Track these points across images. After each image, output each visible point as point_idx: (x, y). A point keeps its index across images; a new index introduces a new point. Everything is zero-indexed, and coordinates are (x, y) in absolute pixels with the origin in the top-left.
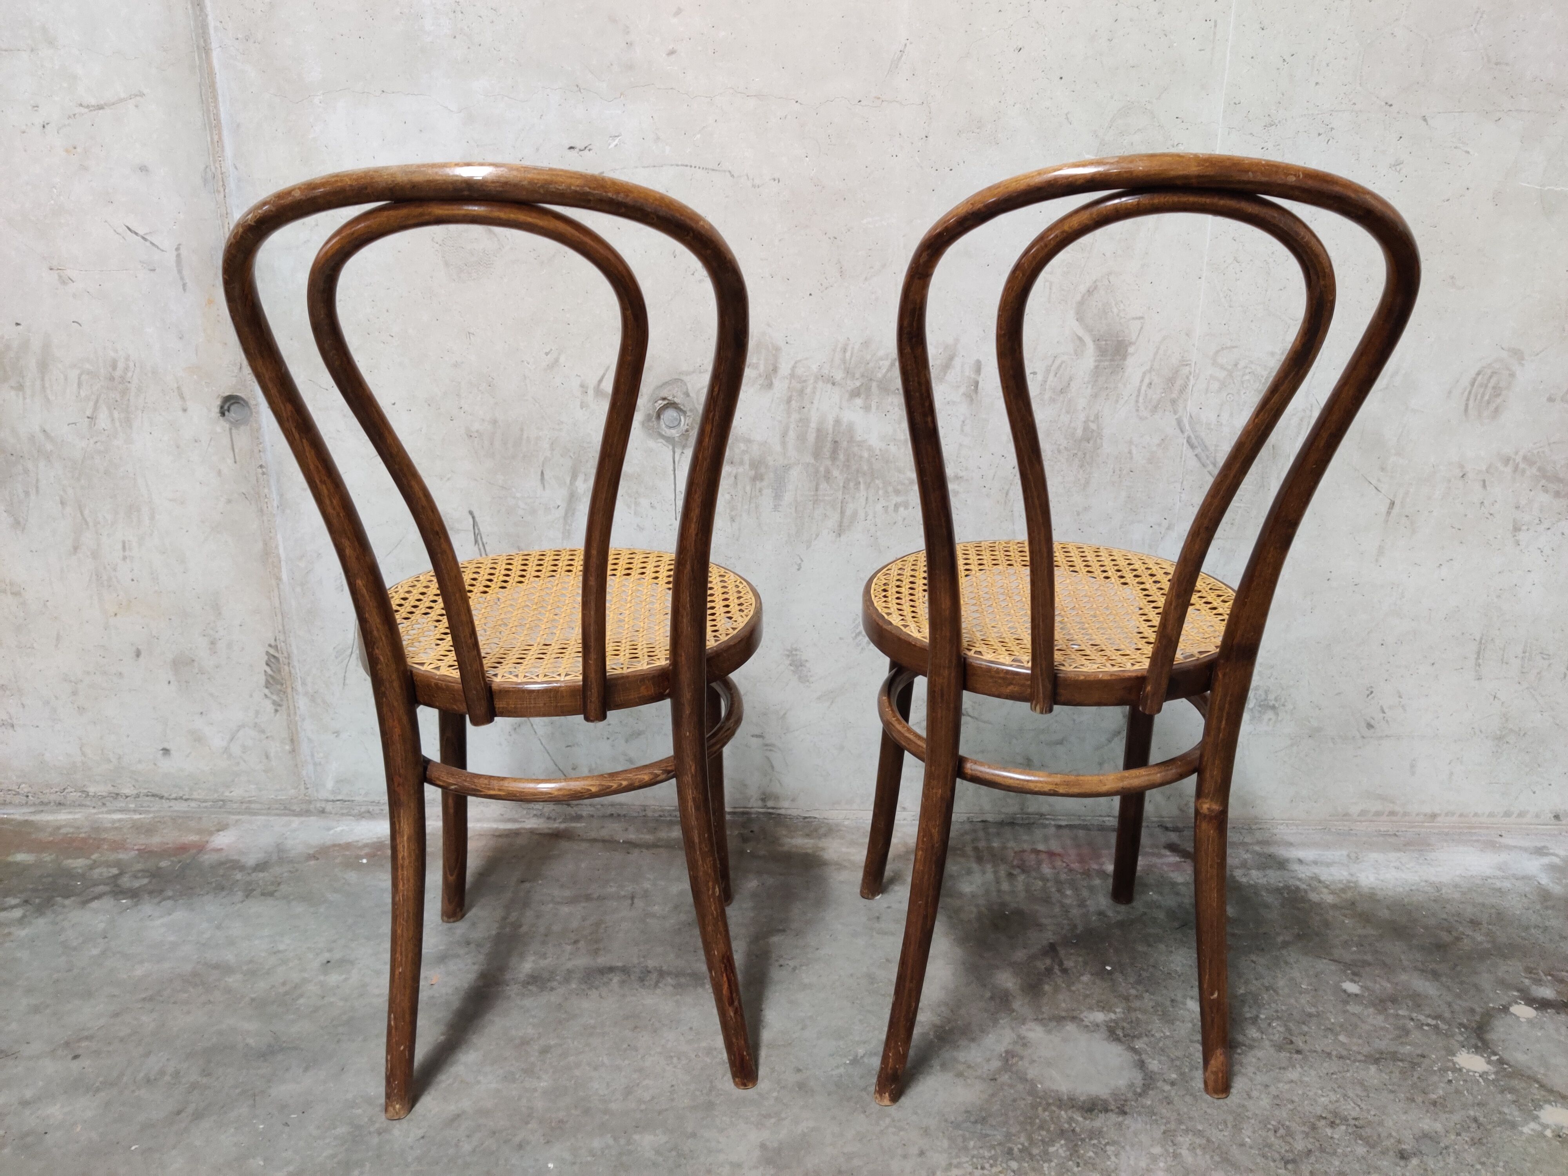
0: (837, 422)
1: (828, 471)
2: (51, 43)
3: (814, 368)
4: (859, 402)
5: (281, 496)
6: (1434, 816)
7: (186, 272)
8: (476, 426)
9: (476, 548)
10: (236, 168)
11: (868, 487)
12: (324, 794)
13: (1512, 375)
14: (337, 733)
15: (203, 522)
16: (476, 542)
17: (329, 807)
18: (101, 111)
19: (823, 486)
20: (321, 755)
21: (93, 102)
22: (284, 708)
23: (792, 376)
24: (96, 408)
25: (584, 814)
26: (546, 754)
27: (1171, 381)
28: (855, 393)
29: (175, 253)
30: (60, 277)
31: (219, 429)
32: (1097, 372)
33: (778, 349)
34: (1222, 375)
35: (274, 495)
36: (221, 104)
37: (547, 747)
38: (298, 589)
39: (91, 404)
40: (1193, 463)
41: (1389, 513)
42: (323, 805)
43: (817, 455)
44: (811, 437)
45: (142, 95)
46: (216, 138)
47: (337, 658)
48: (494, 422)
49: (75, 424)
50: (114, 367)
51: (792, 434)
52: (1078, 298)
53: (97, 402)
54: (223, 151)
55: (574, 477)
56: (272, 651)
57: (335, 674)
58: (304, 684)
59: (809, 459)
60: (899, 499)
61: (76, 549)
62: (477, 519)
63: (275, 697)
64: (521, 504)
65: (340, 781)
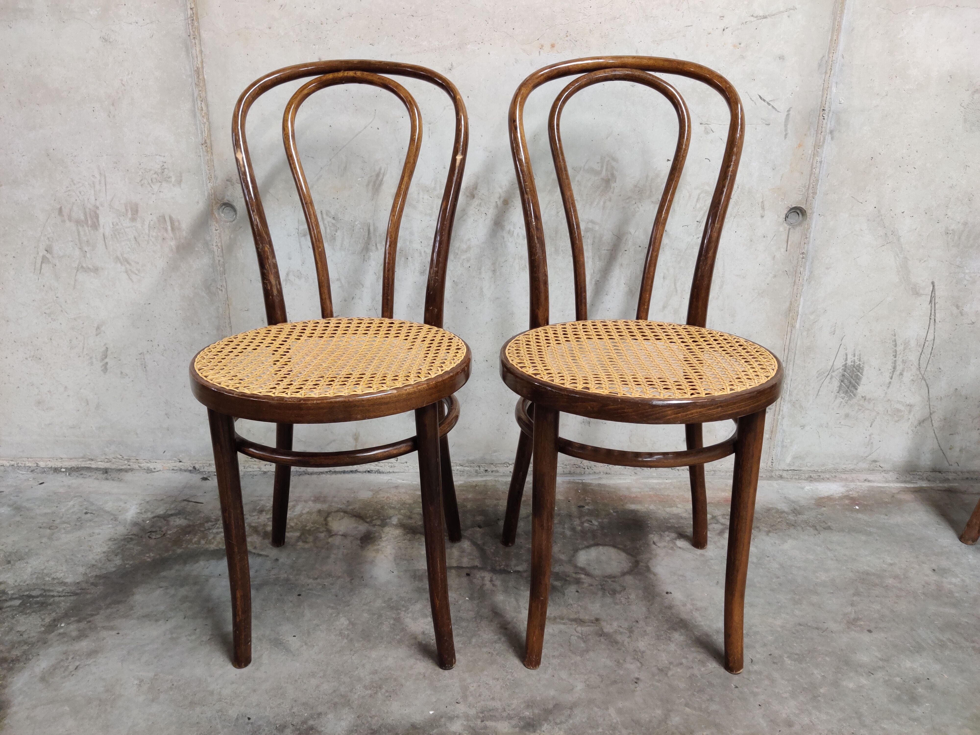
5: (811, 272)
7: (789, 126)
8: (953, 227)
9: (929, 306)
10: (843, 57)
12: (783, 466)
14: (803, 427)
15: (754, 290)
16: (931, 301)
17: (785, 474)
18: (764, 20)
20: (789, 441)
21: (761, 13)
25: (950, 477)
26: (935, 440)
29: (786, 113)
30: (706, 129)
31: (781, 229)
36: (845, 15)
37: (937, 435)
38: (805, 334)
42: (781, 473)
45: (794, 9)
47: (817, 377)
48: (965, 224)
49: (687, 226)
54: (837, 46)
57: (813, 388)
58: (790, 395)
61: (664, 307)
62: (936, 287)
64: (967, 277)
65: (796, 458)
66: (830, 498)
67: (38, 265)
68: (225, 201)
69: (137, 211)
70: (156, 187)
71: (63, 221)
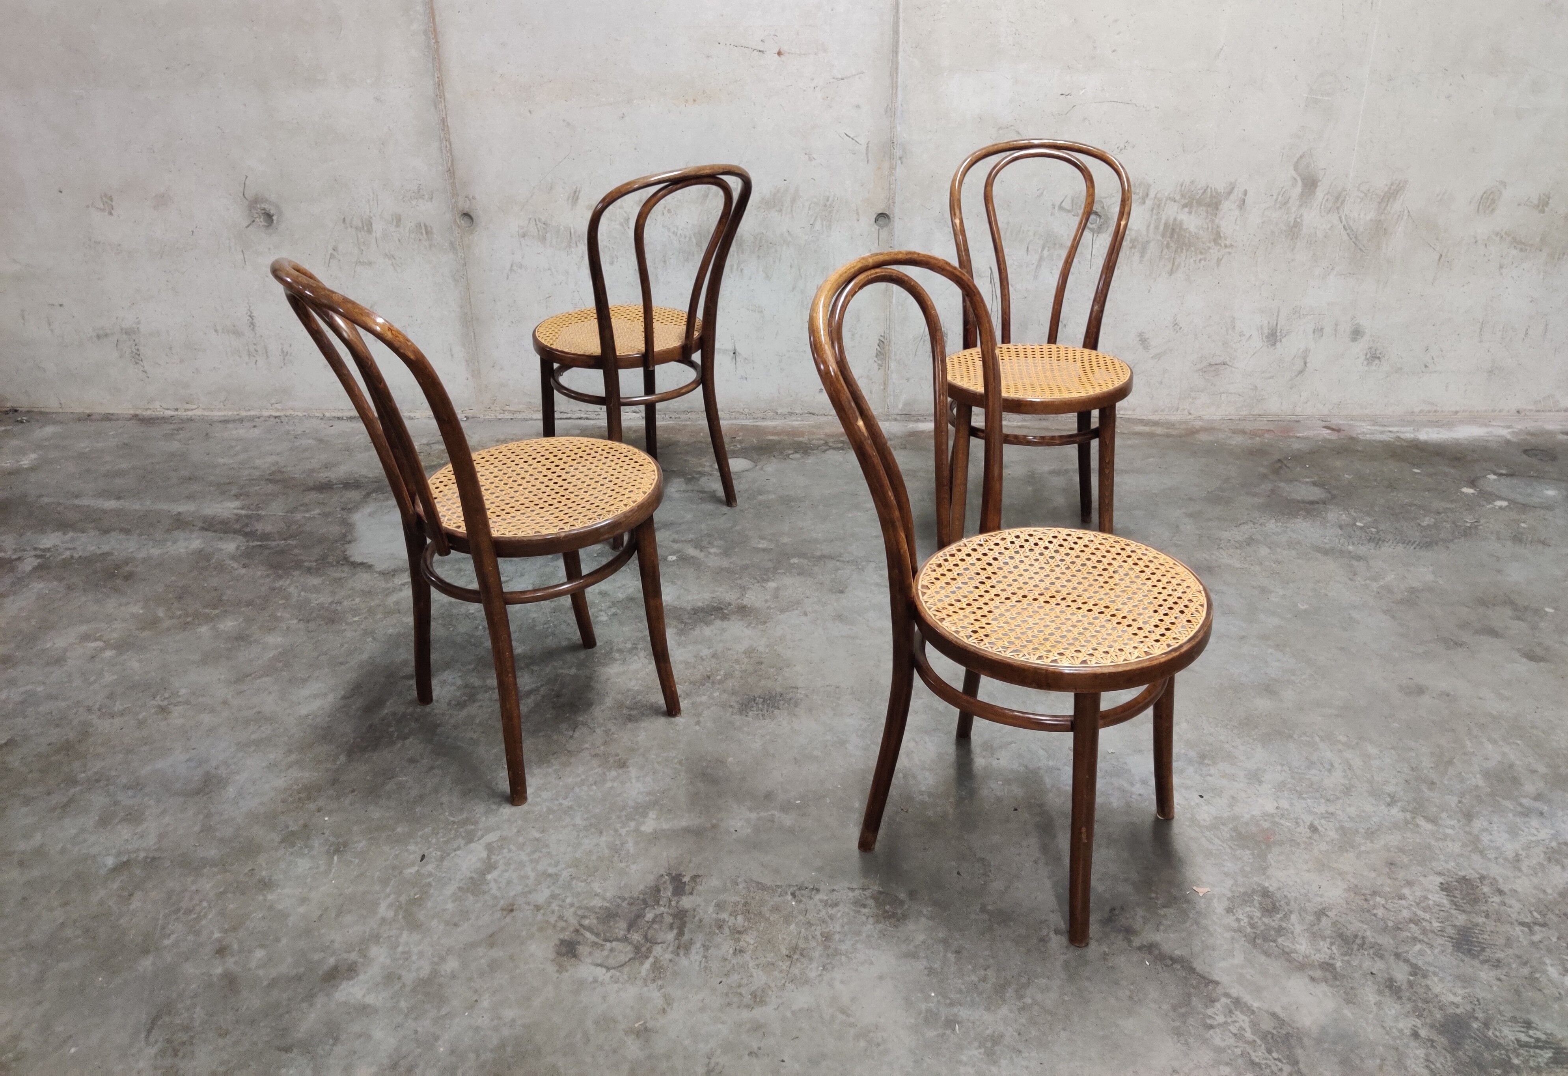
0: (1175, 220)
1: (1168, 243)
2: (825, 51)
3: (1166, 194)
4: (1186, 210)
6: (1457, 412)
7: (870, 155)
10: (902, 106)
11: (1187, 251)
12: (896, 411)
13: (1501, 193)
14: (908, 380)
17: (899, 418)
18: (843, 81)
19: (1165, 251)
20: (899, 391)
21: (840, 77)
22: (883, 367)
23: (1155, 197)
24: (815, 220)
27: (1337, 198)
28: (1185, 206)
29: (866, 145)
30: (809, 157)
31: (873, 229)
32: (1302, 195)
33: (1150, 186)
34: (1362, 195)
36: (899, 77)
38: (900, 308)
39: (813, 218)
40: (1346, 237)
41: (1439, 260)
42: (896, 416)
43: (1163, 236)
44: (1162, 227)
45: (863, 73)
46: (894, 92)
47: (914, 341)
48: (1008, 223)
49: (804, 228)
50: (828, 200)
51: (1152, 226)
52: (1295, 160)
53: (816, 217)
54: (897, 98)
55: (1043, 249)
56: (882, 339)
58: (895, 355)
59: (1159, 238)
60: (1202, 257)
61: (794, 289)
62: (994, 271)
63: (880, 362)
64: (1016, 263)
65: (906, 404)
66: (922, 432)
67: (327, 261)
68: (465, 212)
69: (400, 220)
70: (414, 202)
71: (346, 228)
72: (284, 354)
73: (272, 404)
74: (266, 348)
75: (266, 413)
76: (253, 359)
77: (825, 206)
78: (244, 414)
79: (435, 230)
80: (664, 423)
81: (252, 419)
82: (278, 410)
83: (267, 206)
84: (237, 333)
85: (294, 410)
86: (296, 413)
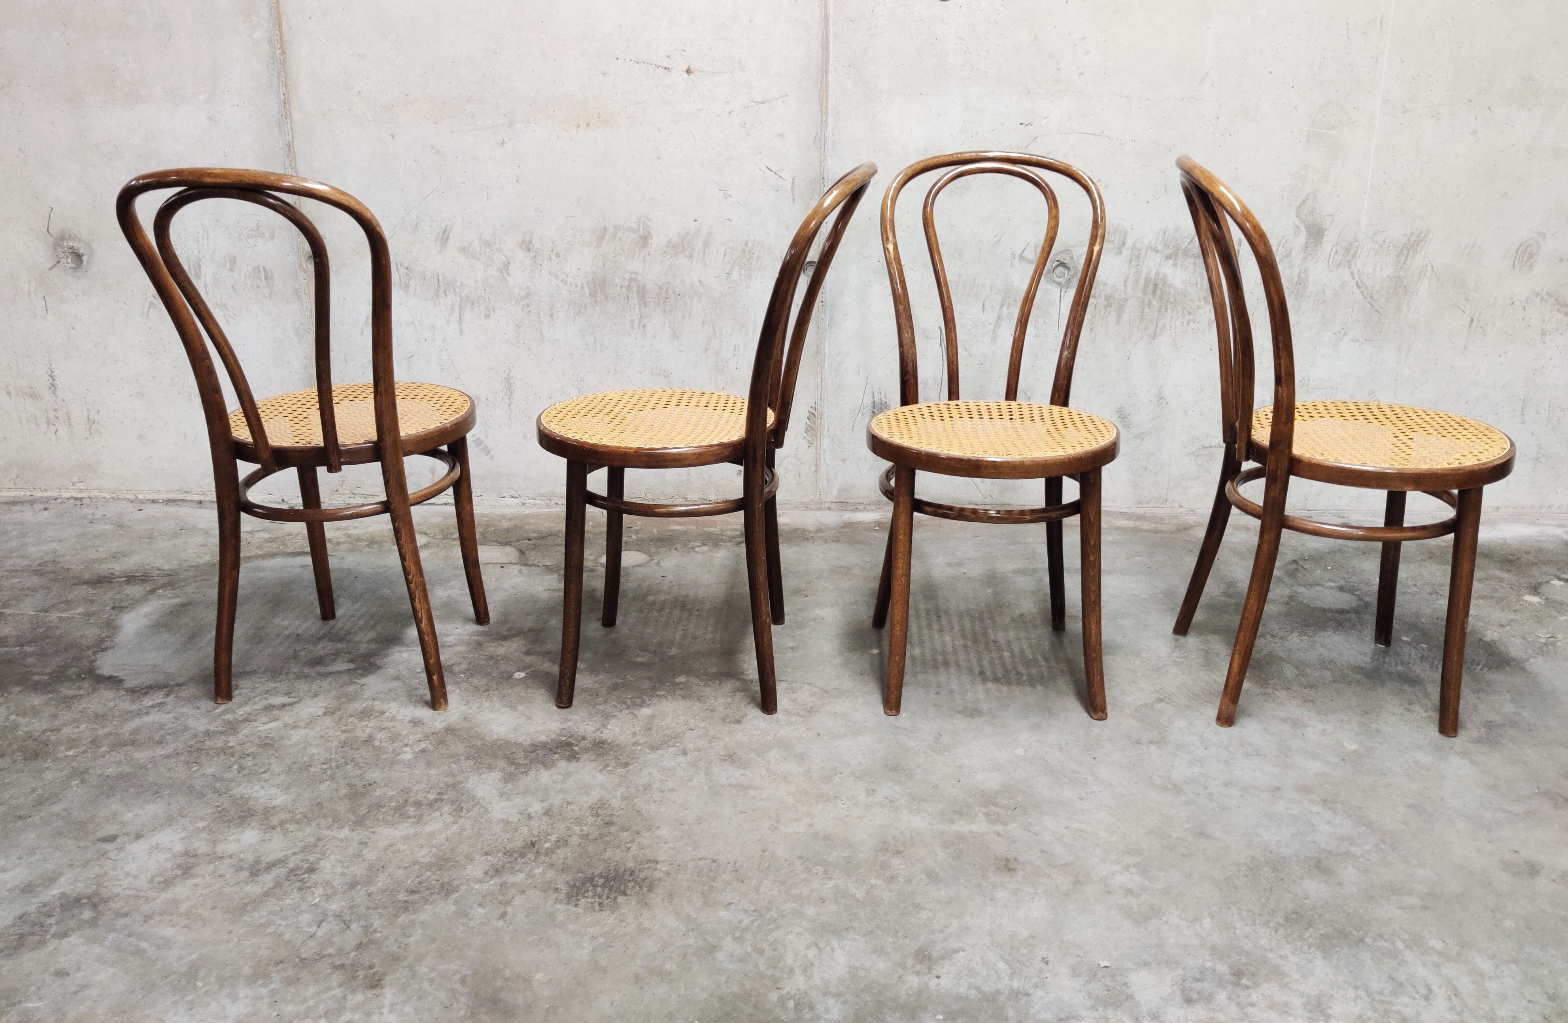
0: (1158, 273)
1: (1150, 301)
2: (742, 69)
3: (1147, 243)
4: (1171, 262)
6: (1498, 508)
11: (1173, 310)
13: (1539, 247)
19: (1147, 310)
22: (814, 445)
23: (1134, 247)
24: (732, 268)
27: (1348, 250)
28: (1169, 257)
32: (1306, 245)
33: (1127, 232)
34: (1376, 247)
35: (828, 319)
39: (730, 266)
40: (1360, 296)
41: (1470, 325)
43: (1144, 292)
44: (1142, 282)
46: (824, 119)
50: (746, 245)
51: (1131, 281)
52: (1298, 204)
53: (733, 264)
55: (1002, 306)
56: (812, 410)
59: (1140, 295)
60: (1191, 318)
63: (810, 439)
72: (91, 422)
73: (74, 484)
74: (68, 414)
75: (65, 494)
76: (53, 428)
77: (744, 251)
78: (38, 494)
79: (276, 276)
80: (548, 510)
81: (47, 500)
82: (81, 490)
83: (75, 245)
84: (34, 396)
85: (100, 490)
86: (103, 495)
